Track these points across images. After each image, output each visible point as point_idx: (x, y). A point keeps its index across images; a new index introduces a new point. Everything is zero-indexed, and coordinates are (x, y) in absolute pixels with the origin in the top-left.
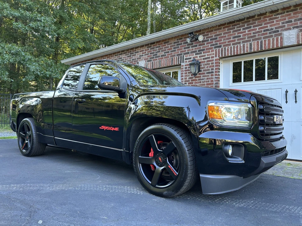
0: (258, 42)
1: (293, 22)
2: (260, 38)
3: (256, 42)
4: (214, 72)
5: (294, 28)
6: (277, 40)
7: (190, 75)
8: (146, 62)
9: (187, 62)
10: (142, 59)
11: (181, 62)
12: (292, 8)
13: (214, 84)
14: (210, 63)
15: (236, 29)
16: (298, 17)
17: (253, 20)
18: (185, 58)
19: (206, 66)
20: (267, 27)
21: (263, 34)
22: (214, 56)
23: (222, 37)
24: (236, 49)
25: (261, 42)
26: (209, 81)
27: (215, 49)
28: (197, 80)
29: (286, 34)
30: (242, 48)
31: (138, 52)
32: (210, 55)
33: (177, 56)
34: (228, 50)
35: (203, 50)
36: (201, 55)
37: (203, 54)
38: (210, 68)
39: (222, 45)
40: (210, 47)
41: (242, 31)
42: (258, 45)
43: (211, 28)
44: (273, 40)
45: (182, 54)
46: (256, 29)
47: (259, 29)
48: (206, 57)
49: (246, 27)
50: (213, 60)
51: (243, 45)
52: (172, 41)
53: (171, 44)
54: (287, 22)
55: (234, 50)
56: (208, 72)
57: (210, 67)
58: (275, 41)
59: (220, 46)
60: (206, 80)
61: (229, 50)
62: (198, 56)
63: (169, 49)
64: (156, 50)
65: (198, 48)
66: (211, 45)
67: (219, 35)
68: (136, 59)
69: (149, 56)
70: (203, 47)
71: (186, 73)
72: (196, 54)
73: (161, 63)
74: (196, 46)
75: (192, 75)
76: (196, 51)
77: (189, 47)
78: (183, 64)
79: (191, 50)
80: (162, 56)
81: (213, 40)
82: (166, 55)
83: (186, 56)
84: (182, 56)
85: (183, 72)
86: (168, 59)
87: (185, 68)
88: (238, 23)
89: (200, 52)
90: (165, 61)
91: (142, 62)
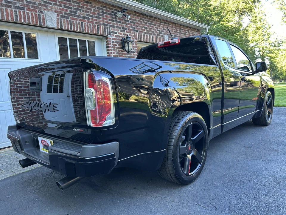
2: (156, 35)
3: (154, 36)
5: (167, 34)
7: (118, 51)
8: (58, 16)
9: (113, 35)
10: (48, 8)
11: (108, 34)
15: (144, 21)
17: (152, 20)
20: (158, 28)
21: (157, 32)
22: (134, 37)
23: (137, 23)
25: (157, 37)
27: (134, 32)
29: (165, 36)
33: (103, 25)
35: (126, 29)
37: (126, 33)
41: (147, 24)
42: (155, 39)
46: (154, 27)
49: (149, 22)
50: (133, 42)
51: (149, 35)
53: (94, 7)
54: (165, 30)
58: (161, 39)
61: (142, 36)
62: (123, 33)
63: (93, 13)
64: (73, 5)
65: (121, 25)
66: (131, 27)
67: (136, 20)
68: (35, 3)
69: (63, 9)
70: (126, 26)
71: (114, 47)
72: (121, 31)
73: (84, 26)
74: (120, 22)
75: (119, 51)
76: (120, 28)
77: (114, 20)
78: (110, 37)
79: (116, 24)
80: (84, 17)
81: (132, 23)
82: (89, 19)
83: (112, 29)
84: (108, 27)
85: (111, 45)
86: (93, 25)
87: (113, 42)
88: (145, 16)
89: (123, 30)
90: (89, 26)
91: (51, 14)
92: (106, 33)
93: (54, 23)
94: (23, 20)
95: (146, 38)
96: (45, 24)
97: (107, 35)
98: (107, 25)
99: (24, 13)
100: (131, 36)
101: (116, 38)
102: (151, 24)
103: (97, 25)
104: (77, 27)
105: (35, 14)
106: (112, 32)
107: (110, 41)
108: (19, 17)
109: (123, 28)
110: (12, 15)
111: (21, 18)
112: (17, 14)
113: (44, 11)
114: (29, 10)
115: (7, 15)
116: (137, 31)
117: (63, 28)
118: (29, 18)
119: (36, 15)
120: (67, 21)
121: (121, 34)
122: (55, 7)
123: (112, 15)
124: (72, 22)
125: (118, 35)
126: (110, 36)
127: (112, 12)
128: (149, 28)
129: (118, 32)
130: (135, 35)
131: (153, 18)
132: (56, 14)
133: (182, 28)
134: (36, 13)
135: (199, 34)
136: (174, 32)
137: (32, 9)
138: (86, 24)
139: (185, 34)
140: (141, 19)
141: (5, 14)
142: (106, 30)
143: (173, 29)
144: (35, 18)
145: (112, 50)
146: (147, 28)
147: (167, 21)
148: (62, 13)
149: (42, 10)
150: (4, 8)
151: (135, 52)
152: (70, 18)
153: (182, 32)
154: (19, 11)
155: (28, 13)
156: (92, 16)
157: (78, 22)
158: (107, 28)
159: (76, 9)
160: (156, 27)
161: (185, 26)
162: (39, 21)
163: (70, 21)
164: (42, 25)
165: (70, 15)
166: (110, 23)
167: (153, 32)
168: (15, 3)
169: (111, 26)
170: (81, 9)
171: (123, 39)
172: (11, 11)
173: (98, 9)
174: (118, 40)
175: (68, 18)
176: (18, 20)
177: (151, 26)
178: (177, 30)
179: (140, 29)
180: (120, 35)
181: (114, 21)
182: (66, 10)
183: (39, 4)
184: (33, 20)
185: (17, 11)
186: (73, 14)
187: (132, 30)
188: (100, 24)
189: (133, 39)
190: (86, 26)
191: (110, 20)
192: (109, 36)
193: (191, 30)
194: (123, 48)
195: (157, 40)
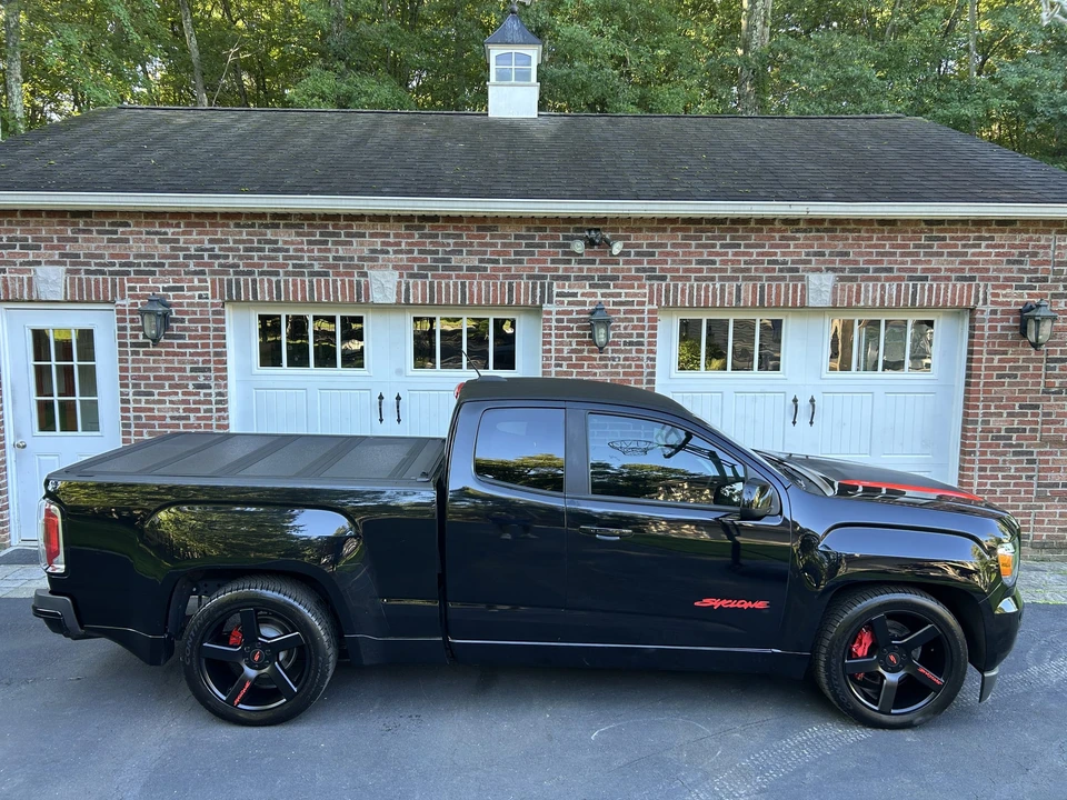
0: (754, 286)
1: (827, 258)
2: (760, 278)
3: (751, 284)
4: (646, 344)
5: (828, 269)
6: (795, 291)
7: (574, 344)
8: (401, 276)
9: (562, 303)
10: (380, 262)
11: (542, 301)
12: (826, 225)
13: (645, 374)
14: (635, 317)
15: (704, 241)
16: (836, 247)
17: (746, 230)
18: (555, 290)
19: (623, 325)
20: (775, 254)
21: (766, 270)
22: (647, 299)
23: (668, 254)
24: (703, 293)
25: (762, 287)
26: (630, 367)
27: (648, 282)
28: (595, 359)
29: (813, 278)
30: (718, 292)
31: (363, 235)
32: (636, 295)
33: (528, 278)
34: (683, 291)
35: (615, 278)
36: (608, 291)
37: (612, 290)
38: (635, 332)
39: (669, 275)
40: (633, 273)
41: (718, 249)
42: (754, 292)
43: (636, 220)
44: (787, 286)
45: (544, 277)
46: (751, 254)
47: (759, 254)
48: (623, 299)
49: (728, 241)
50: (643, 312)
51: (721, 285)
52: (511, 231)
53: (505, 237)
54: (816, 254)
55: (699, 295)
56: (628, 340)
57: (634, 328)
58: (791, 291)
59: (663, 278)
60: (621, 362)
61: (687, 291)
62: (599, 291)
63: (499, 254)
64: (443, 245)
65: (597, 270)
66: (638, 270)
67: (661, 245)
68: (352, 259)
69: (414, 260)
70: (614, 270)
71: (559, 336)
72: (593, 286)
73: (467, 290)
74: (592, 262)
75: (579, 343)
76: (593, 278)
77: (570, 260)
78: (549, 309)
79: (575, 270)
80: (469, 269)
81: (642, 256)
82: (485, 269)
83: (559, 285)
84: (547, 282)
85: (550, 330)
86: (495, 285)
87: (558, 321)
88: (708, 226)
89: (604, 281)
90: (483, 286)
91: (384, 276)
92: (538, 299)
93: (388, 293)
94: (324, 297)
95: (707, 297)
96: (370, 298)
97: (538, 303)
99: (327, 282)
101: (570, 309)
102: (737, 246)
103: (507, 283)
104: (448, 294)
105: (349, 280)
106: (558, 295)
107: (550, 319)
108: (317, 290)
109: (603, 278)
110: (303, 289)
111: (320, 294)
112: (313, 286)
113: (369, 272)
114: (337, 274)
117: (412, 301)
118: (335, 292)
119: (351, 282)
120: (424, 284)
121: (593, 295)
122: (395, 257)
123: (566, 245)
124: (436, 285)
125: (580, 298)
126: (549, 305)
127: (564, 237)
128: (726, 262)
130: (651, 292)
131: (753, 223)
132: (397, 272)
134: (351, 279)
136: (882, 254)
137: (344, 272)
138: (475, 283)
139: (963, 254)
140: (687, 238)
141: (291, 288)
142: (538, 290)
143: (871, 247)
144: (349, 289)
145: (553, 343)
146: (713, 263)
148: (412, 269)
149: (365, 269)
150: (291, 279)
152: (433, 275)
153: (936, 250)
154: (317, 280)
155: (335, 282)
156: (496, 261)
157: (451, 282)
158: (542, 286)
159: (449, 251)
160: (762, 254)
162: (357, 295)
163: (430, 282)
164: (363, 301)
165: (431, 270)
166: (555, 270)
167: (746, 270)
168: (312, 265)
170: (464, 249)
172: (303, 282)
173: (515, 239)
174: (579, 312)
175: (425, 277)
176: (314, 299)
177: (737, 254)
178: (904, 246)
179: (677, 270)
180: (589, 300)
181: (567, 262)
182: (423, 260)
183: (361, 259)
184: (343, 294)
185: (315, 280)
186: (441, 265)
187: (638, 278)
189: (643, 303)
190: (475, 290)
191: (553, 261)
192: (546, 307)
195: (762, 296)
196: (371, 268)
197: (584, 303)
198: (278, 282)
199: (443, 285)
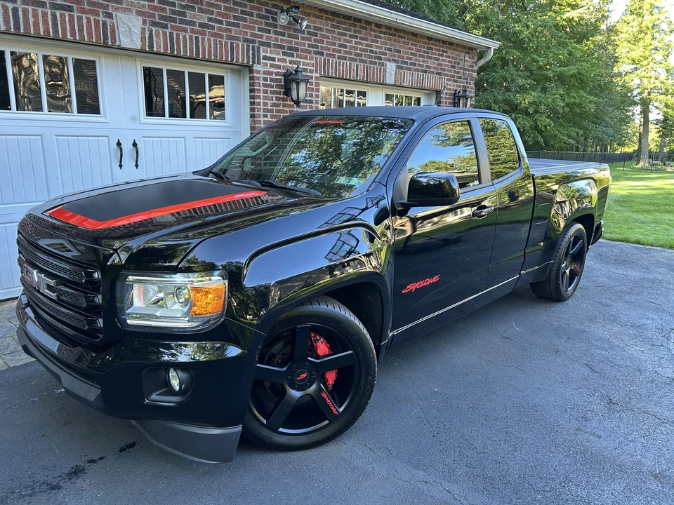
0: (364, 67)
1: (392, 53)
2: (366, 62)
3: (362, 65)
5: (393, 60)
7: (274, 99)
8: (144, 22)
9: (266, 65)
10: (124, 5)
11: (254, 62)
12: (392, 32)
15: (341, 31)
16: (396, 46)
17: (360, 27)
18: (262, 54)
20: (372, 46)
21: (369, 56)
22: (314, 69)
23: (324, 36)
24: (341, 68)
25: (367, 68)
27: (315, 56)
29: (389, 64)
30: (348, 69)
33: (243, 41)
34: (332, 65)
35: (297, 50)
36: (293, 59)
37: (295, 59)
38: (308, 93)
39: (325, 52)
40: (307, 47)
41: (348, 38)
42: (364, 71)
44: (377, 69)
46: (362, 44)
47: (365, 45)
48: (301, 66)
49: (352, 33)
50: (312, 78)
51: (350, 64)
53: (226, 1)
54: (388, 49)
55: (339, 69)
57: (308, 89)
58: (379, 72)
61: (334, 65)
62: (288, 59)
63: (223, 15)
65: (286, 41)
66: (309, 45)
67: (320, 29)
69: (155, 8)
70: (296, 43)
71: (265, 92)
72: (284, 54)
73: (200, 44)
74: (283, 34)
75: (277, 99)
76: (284, 47)
77: (270, 30)
78: (258, 69)
79: (273, 39)
80: (201, 25)
81: (311, 35)
82: (213, 28)
83: (263, 50)
84: (256, 45)
85: (260, 86)
86: (221, 43)
88: (343, 20)
89: (291, 51)
90: (212, 44)
91: (130, 19)
92: (251, 59)
93: (134, 39)
94: (69, 34)
95: (343, 71)
96: (115, 41)
97: (251, 63)
98: (254, 42)
99: (71, 17)
100: (308, 64)
101: (271, 70)
102: (356, 37)
103: (229, 43)
104: (185, 47)
105: (94, 19)
106: (265, 58)
107: (259, 78)
108: (61, 26)
109: (290, 48)
110: (46, 22)
111: (64, 29)
112: (56, 20)
113: (114, 14)
114: (82, 11)
115: (36, 24)
116: (322, 54)
117: (155, 50)
118: (81, 30)
119: (97, 22)
120: (165, 34)
121: (284, 61)
122: (138, 3)
123: (267, 18)
124: (175, 36)
125: (277, 63)
126: (258, 66)
127: (267, 11)
128: (351, 47)
129: (277, 57)
130: (316, 63)
131: (363, 22)
132: (140, 19)
133: (432, 44)
134: (97, 18)
135: (473, 59)
136: (412, 54)
137: (89, 10)
138: (206, 40)
139: (438, 59)
140: (333, 26)
141: (31, 20)
142: (251, 52)
143: (409, 49)
144: (95, 28)
145: (262, 97)
146: (346, 47)
147: (396, 30)
148: (154, 17)
149: (110, 10)
150: (30, 9)
151: (314, 102)
152: (172, 26)
153: (430, 55)
154: (61, 14)
155: (80, 19)
156: (220, 22)
157: (187, 35)
158: (253, 47)
159: (184, 6)
160: (367, 45)
161: (439, 41)
162: (104, 36)
163: (170, 33)
164: (110, 43)
165: (170, 21)
166: (261, 37)
167: (360, 55)
169: (263, 44)
170: (196, 6)
171: (289, 72)
172: (45, 14)
173: (234, 4)
174: (277, 74)
175: (166, 27)
176: (58, 34)
177: (356, 43)
178: (420, 51)
179: (329, 49)
180: (282, 64)
181: (269, 32)
182: (163, 10)
184: (90, 34)
185: (58, 14)
186: (178, 17)
187: (309, 52)
188: (238, 39)
189: (311, 71)
190: (207, 46)
191: (260, 30)
192: (256, 67)
193: (454, 49)
194: (288, 92)
195: (367, 74)
196: (117, 9)
197: (279, 67)
198: (15, 10)
199: (181, 38)
